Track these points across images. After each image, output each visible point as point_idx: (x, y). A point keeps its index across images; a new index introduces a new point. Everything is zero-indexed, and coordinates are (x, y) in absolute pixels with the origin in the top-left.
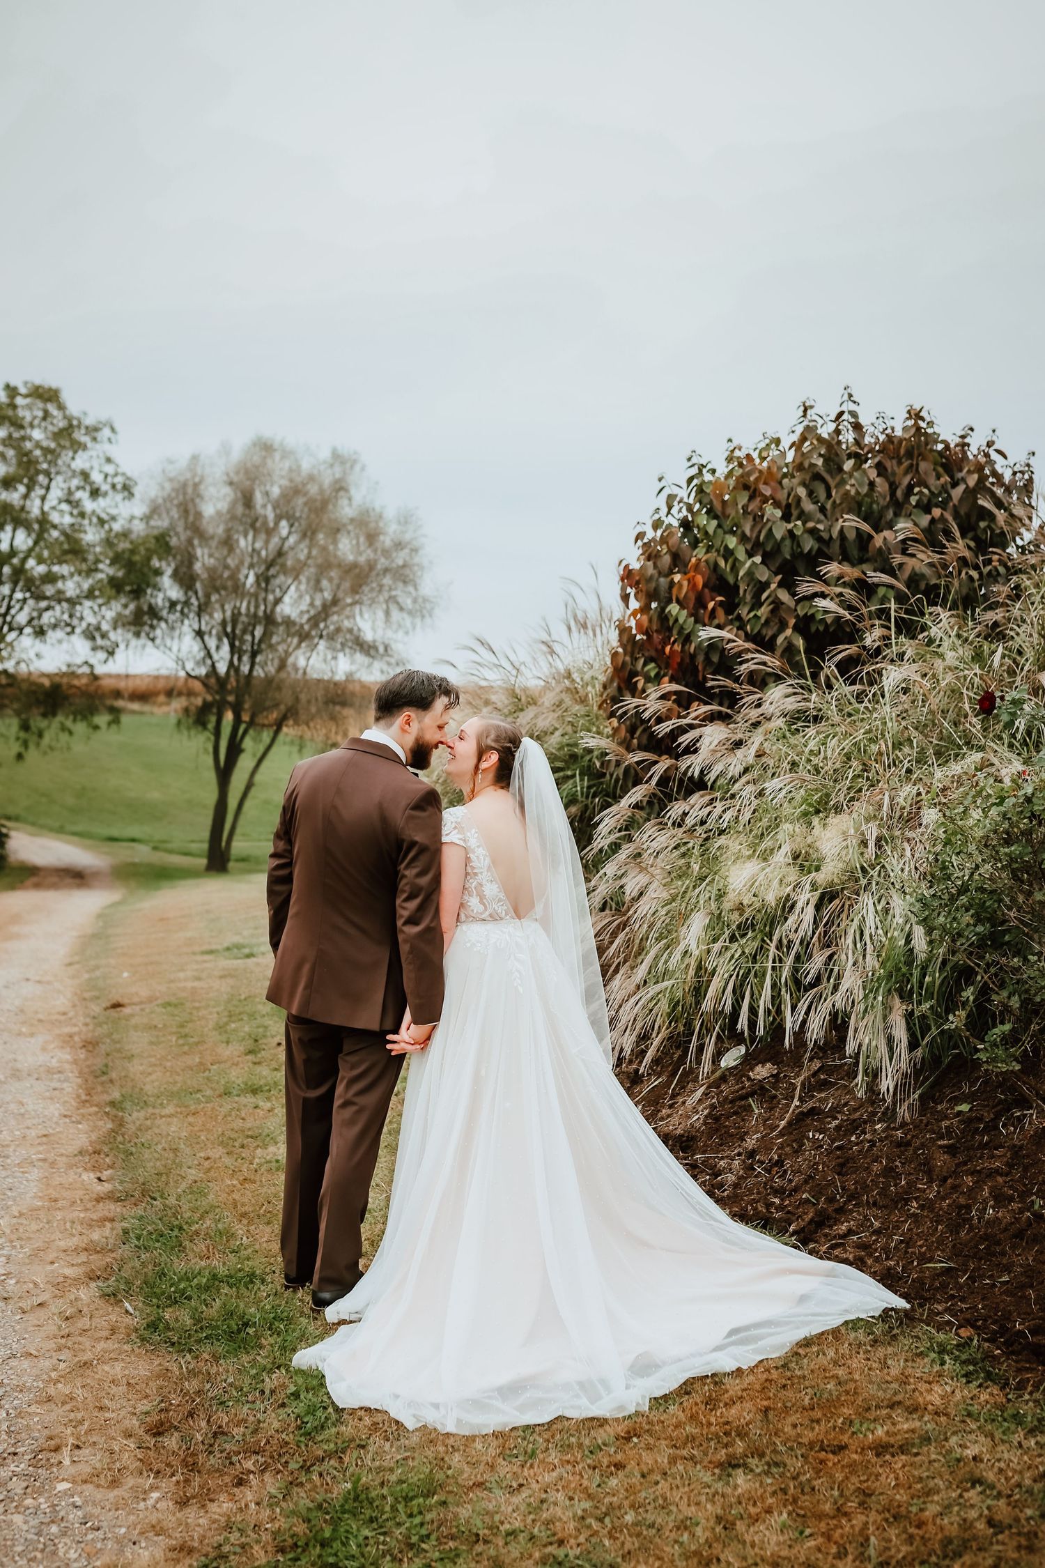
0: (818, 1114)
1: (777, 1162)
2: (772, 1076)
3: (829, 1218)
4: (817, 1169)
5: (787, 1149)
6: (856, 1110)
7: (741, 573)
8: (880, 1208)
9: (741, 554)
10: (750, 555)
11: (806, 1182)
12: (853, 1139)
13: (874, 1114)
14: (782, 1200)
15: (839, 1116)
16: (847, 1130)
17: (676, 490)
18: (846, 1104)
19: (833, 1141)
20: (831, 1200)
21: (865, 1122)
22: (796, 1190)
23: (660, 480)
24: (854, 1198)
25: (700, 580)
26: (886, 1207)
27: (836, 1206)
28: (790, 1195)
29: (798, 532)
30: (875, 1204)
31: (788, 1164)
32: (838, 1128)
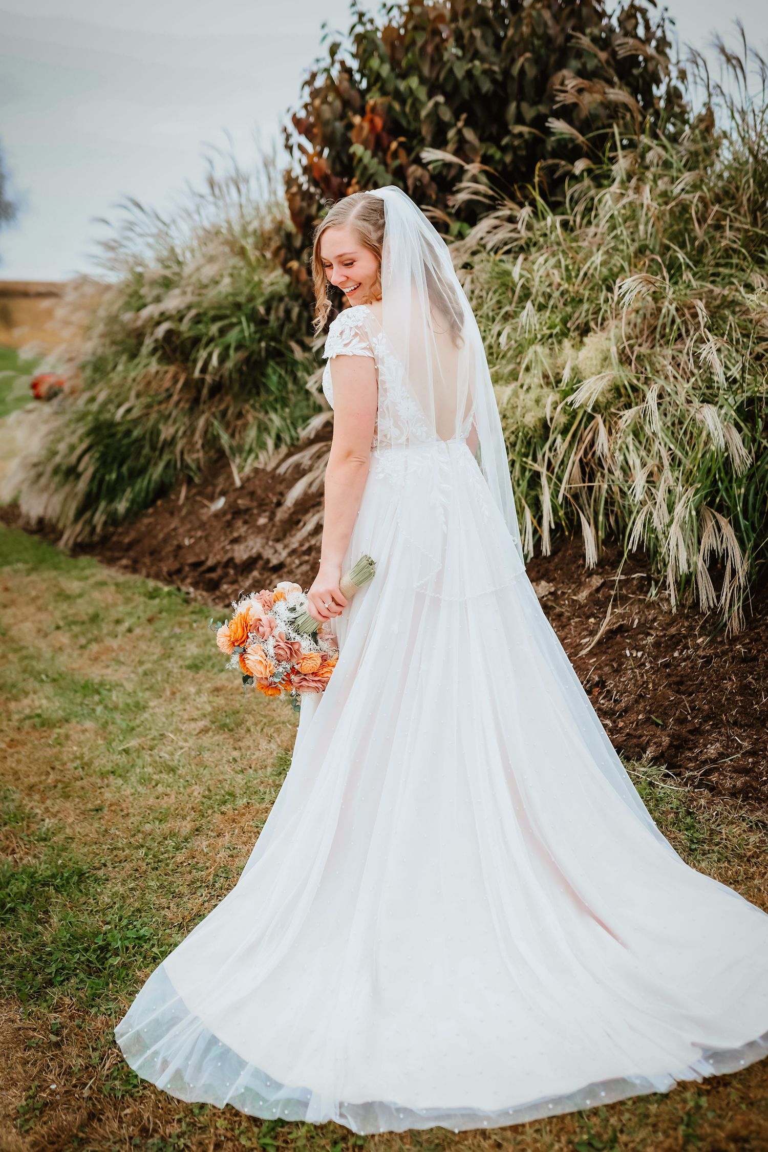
0: (627, 631)
1: (598, 683)
2: (550, 593)
3: (686, 741)
4: (647, 688)
5: (606, 669)
6: (670, 625)
7: (423, 113)
8: (741, 727)
9: (422, 94)
10: (430, 96)
11: (637, 701)
12: (676, 654)
13: (691, 628)
14: (614, 722)
15: (652, 632)
16: (667, 646)
17: (338, 39)
18: (654, 620)
19: (656, 658)
20: (681, 721)
21: (685, 637)
22: (626, 710)
23: (323, 26)
24: (710, 719)
25: (379, 122)
26: (751, 726)
27: (689, 727)
28: (620, 716)
29: (477, 72)
30: (735, 723)
31: (610, 684)
32: (657, 645)
